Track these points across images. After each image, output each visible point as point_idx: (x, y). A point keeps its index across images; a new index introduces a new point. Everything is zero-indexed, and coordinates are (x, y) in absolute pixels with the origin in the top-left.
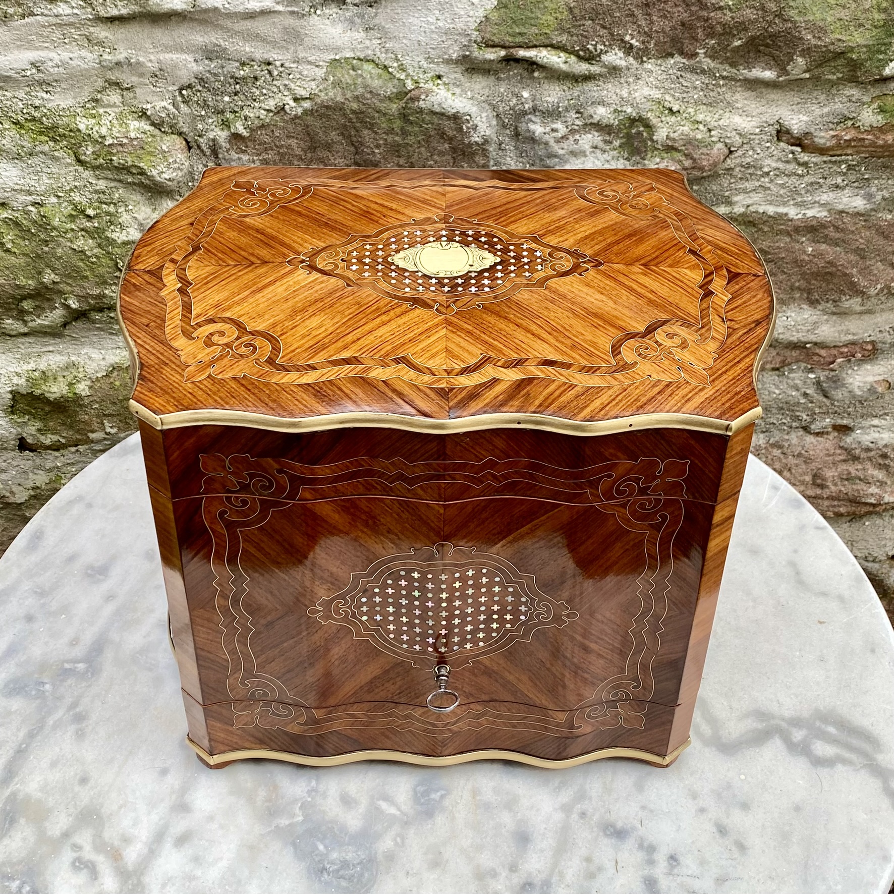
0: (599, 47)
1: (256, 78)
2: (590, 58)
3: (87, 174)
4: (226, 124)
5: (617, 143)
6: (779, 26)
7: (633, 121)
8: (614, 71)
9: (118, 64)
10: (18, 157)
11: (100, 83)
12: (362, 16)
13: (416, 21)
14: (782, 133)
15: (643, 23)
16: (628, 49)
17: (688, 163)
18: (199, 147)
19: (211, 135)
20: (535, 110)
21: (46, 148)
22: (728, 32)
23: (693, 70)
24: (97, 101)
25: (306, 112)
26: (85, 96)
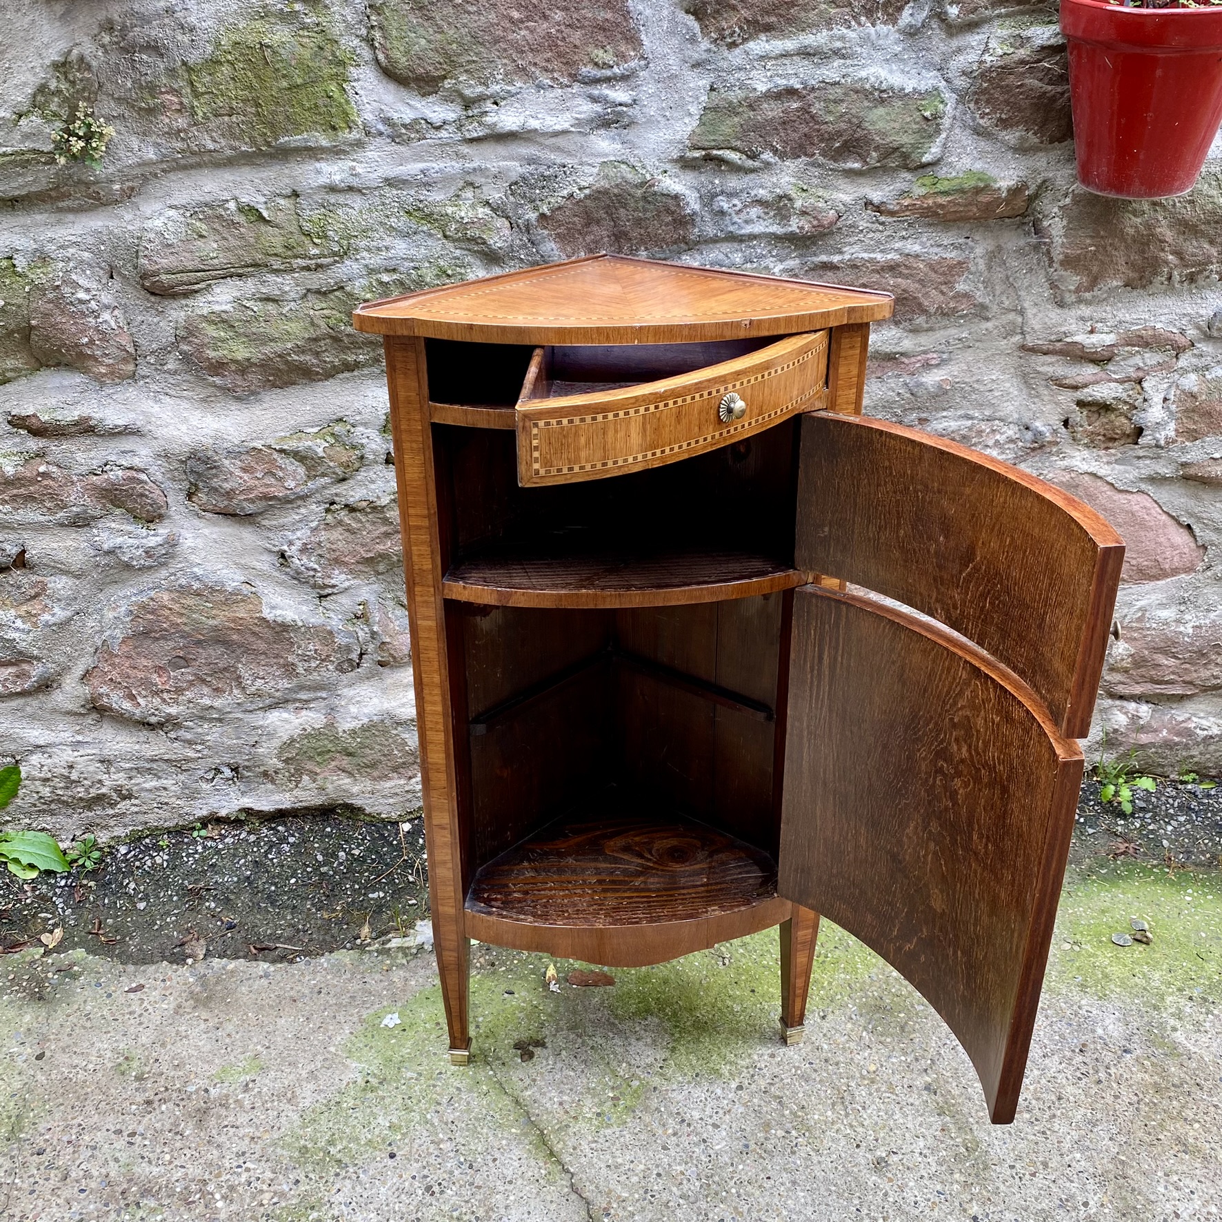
0: (759, 149)
1: (556, 177)
2: (753, 156)
3: (450, 245)
4: (536, 208)
5: (772, 214)
6: (860, 133)
7: (781, 197)
8: (768, 165)
9: (474, 169)
10: (407, 235)
11: (461, 183)
12: (619, 135)
13: (653, 136)
14: (868, 204)
15: (782, 134)
16: (775, 151)
17: (815, 223)
18: (518, 226)
19: (527, 217)
20: (722, 192)
21: (425, 228)
22: (832, 138)
23: (813, 164)
24: (458, 196)
25: (586, 197)
26: (452, 192)
